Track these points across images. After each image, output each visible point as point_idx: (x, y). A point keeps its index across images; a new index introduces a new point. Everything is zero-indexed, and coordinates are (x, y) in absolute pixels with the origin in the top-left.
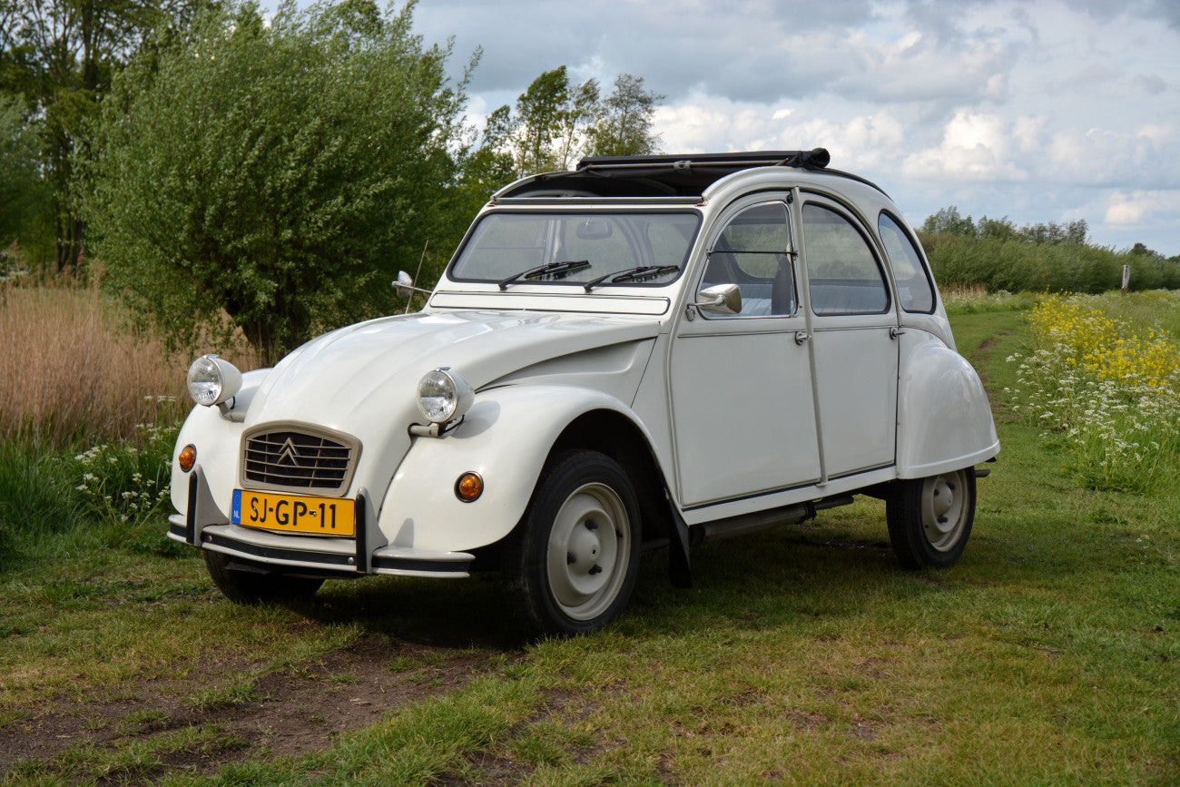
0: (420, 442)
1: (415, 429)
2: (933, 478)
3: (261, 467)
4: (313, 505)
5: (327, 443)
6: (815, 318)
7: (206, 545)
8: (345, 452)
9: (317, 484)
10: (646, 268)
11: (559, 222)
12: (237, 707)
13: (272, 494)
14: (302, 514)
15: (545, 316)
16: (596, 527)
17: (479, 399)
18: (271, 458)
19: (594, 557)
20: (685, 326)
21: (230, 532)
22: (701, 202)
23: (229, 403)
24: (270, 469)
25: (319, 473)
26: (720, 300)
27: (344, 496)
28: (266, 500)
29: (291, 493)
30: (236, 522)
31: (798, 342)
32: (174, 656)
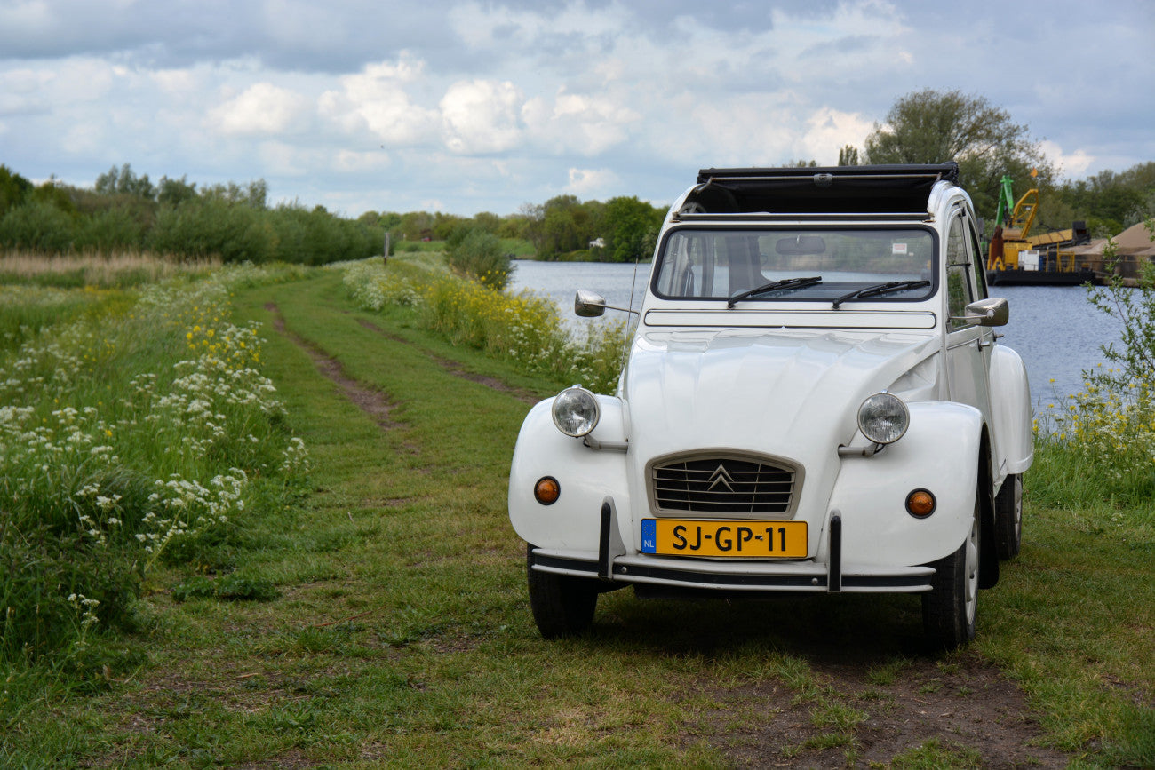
0: (850, 464)
3: (683, 496)
4: (758, 529)
5: (764, 468)
7: (619, 576)
8: (788, 477)
9: (757, 509)
10: (893, 284)
13: (706, 521)
18: (696, 486)
20: (954, 337)
22: (928, 219)
26: (990, 313)
27: (792, 519)
28: (699, 529)
29: (734, 521)
30: (649, 551)
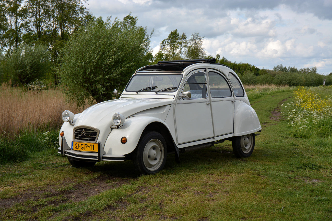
0: (113, 130)
1: (112, 127)
2: (243, 136)
3: (78, 136)
4: (89, 145)
5: (92, 130)
6: (212, 99)
7: (66, 154)
8: (96, 133)
9: (90, 140)
10: (170, 88)
11: (153, 77)
12: (68, 191)
13: (80, 142)
14: (86, 147)
15: (147, 100)
16: (155, 149)
17: (126, 120)
18: (80, 134)
19: (155, 156)
20: (178, 102)
21: (71, 151)
22: (183, 72)
23: (72, 121)
24: (80, 137)
25: (90, 137)
26: (186, 95)
27: (96, 143)
28: (78, 144)
29: (84, 142)
30: (72, 149)
31: (207, 104)
32: (57, 180)
